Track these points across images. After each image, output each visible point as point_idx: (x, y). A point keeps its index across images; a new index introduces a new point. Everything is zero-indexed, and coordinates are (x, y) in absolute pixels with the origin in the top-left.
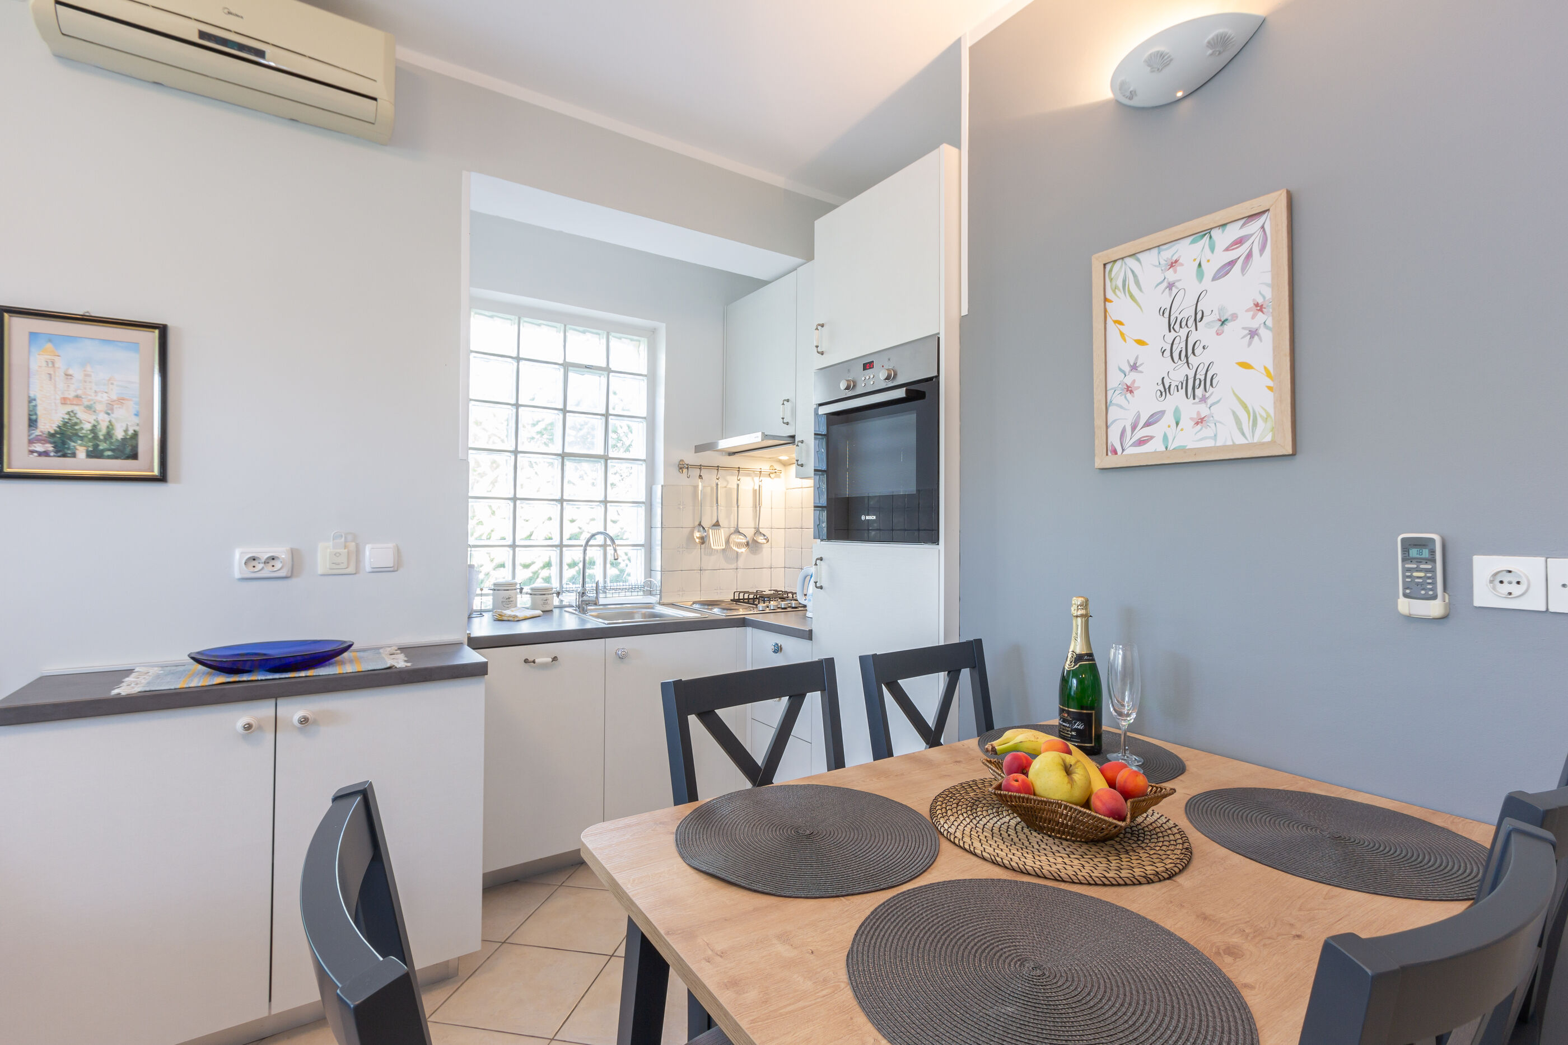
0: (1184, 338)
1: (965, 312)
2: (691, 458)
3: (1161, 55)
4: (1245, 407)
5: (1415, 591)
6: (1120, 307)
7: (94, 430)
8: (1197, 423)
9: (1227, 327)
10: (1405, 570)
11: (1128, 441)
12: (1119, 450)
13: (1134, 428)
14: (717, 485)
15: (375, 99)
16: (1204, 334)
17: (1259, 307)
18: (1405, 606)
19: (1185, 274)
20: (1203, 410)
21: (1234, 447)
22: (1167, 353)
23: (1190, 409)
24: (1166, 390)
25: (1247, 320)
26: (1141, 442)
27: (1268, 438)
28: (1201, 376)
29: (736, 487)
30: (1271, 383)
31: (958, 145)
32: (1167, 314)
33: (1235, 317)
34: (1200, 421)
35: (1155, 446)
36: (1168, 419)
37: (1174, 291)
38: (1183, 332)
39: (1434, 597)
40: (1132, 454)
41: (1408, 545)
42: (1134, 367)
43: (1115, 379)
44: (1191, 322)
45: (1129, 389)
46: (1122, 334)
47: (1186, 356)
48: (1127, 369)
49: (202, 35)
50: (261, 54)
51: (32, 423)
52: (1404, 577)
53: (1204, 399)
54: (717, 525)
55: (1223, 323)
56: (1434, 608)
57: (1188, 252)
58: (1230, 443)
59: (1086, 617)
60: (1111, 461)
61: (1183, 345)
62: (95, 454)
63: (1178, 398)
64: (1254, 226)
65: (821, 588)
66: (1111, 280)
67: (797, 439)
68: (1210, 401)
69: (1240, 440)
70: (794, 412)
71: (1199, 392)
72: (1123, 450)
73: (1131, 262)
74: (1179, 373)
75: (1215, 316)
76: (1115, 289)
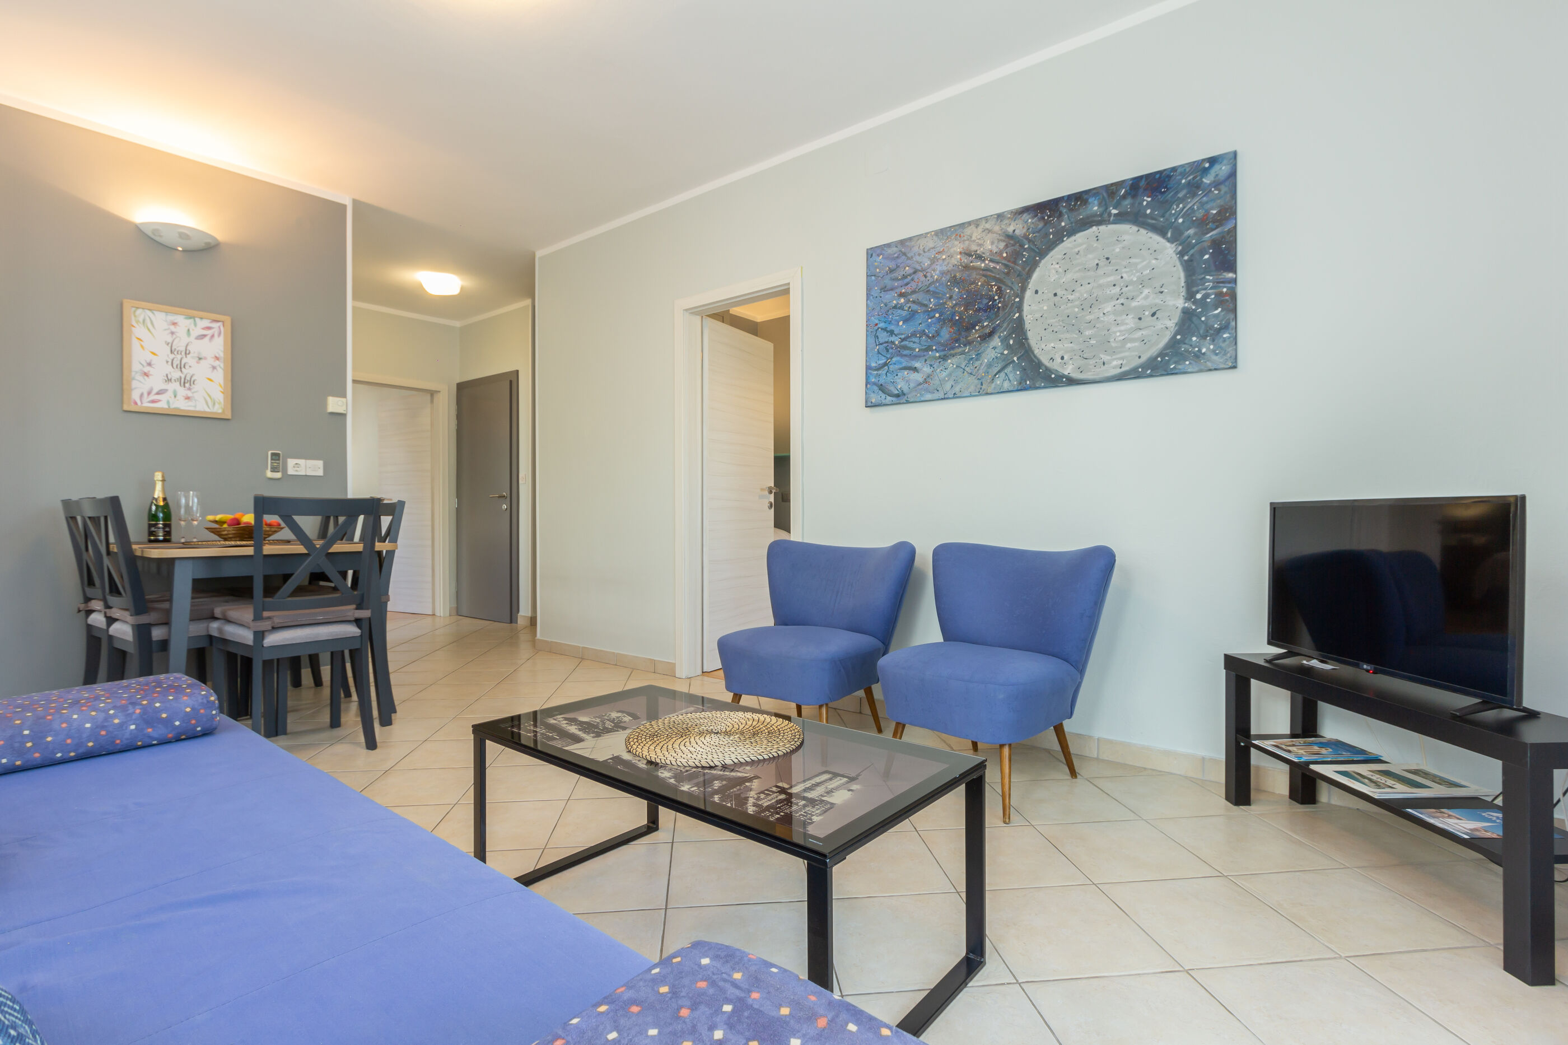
0: (179, 359)
3: (188, 236)
4: (210, 396)
5: (274, 470)
6: (139, 331)
8: (186, 399)
9: (202, 361)
10: (272, 463)
11: (146, 399)
12: (139, 403)
13: (149, 393)
16: (189, 360)
17: (217, 358)
18: (269, 474)
19: (181, 330)
20: (189, 394)
21: (205, 412)
22: (170, 363)
23: (182, 392)
24: (169, 380)
25: (211, 361)
26: (153, 402)
27: (220, 411)
28: (188, 378)
30: (222, 391)
32: (170, 345)
33: (205, 358)
34: (188, 398)
35: (162, 405)
36: (170, 393)
37: (174, 336)
38: (179, 357)
39: (278, 472)
40: (146, 405)
41: (273, 454)
42: (149, 364)
43: (136, 367)
44: (183, 353)
45: (146, 374)
46: (142, 346)
47: (181, 368)
48: (145, 364)
52: (271, 465)
53: (189, 389)
55: (200, 359)
56: (278, 475)
57: (183, 322)
58: (202, 410)
60: (133, 408)
61: (179, 362)
63: (176, 386)
64: (215, 325)
66: (135, 316)
68: (193, 391)
69: (207, 410)
71: (187, 385)
72: (142, 403)
73: (148, 312)
74: (176, 374)
75: (196, 355)
76: (138, 322)
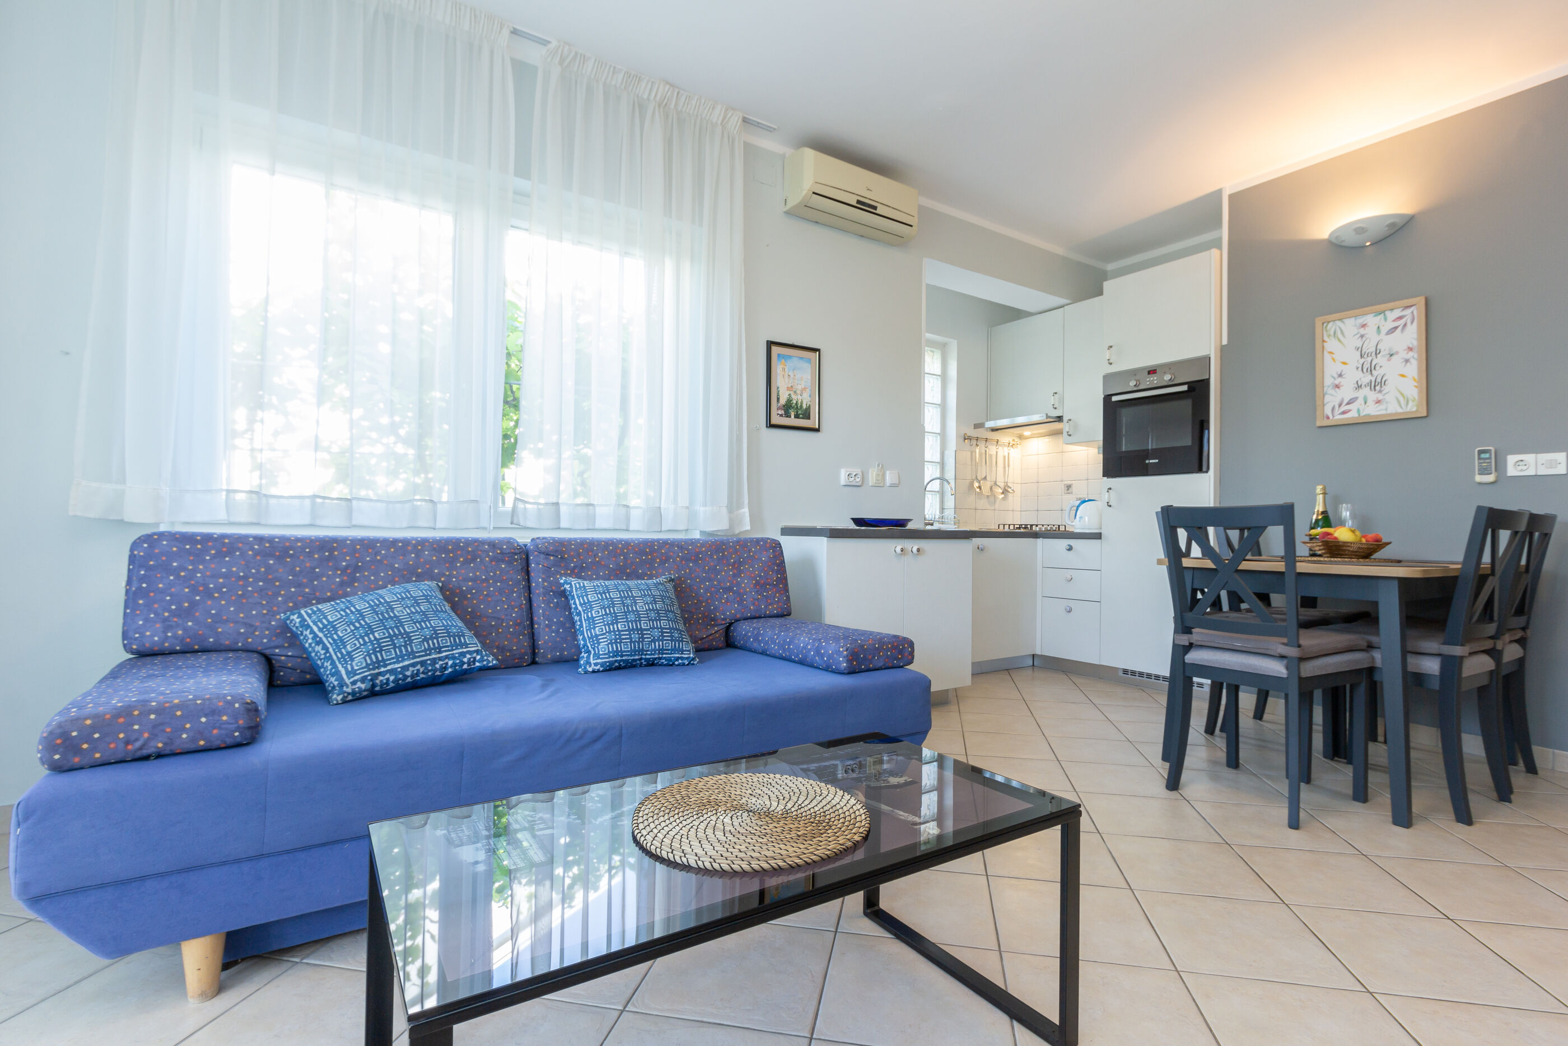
0: (1370, 362)
1: (1225, 342)
2: (972, 432)
3: (1363, 228)
4: (1402, 395)
5: (1483, 471)
6: (1331, 344)
7: (797, 404)
8: (1377, 403)
9: (1393, 357)
10: (1479, 463)
11: (1337, 411)
12: (1331, 417)
13: (1340, 405)
14: (986, 451)
15: (911, 226)
16: (1380, 360)
17: (1410, 349)
18: (1479, 478)
19: (1370, 331)
20: (1380, 397)
21: (1397, 414)
22: (1360, 369)
23: (1372, 396)
24: (1359, 387)
25: (1404, 355)
26: (1344, 413)
27: (1414, 409)
28: (1379, 380)
29: (995, 453)
30: (1416, 384)
31: (1220, 248)
32: (1360, 350)
33: (1397, 353)
34: (1378, 402)
35: (1353, 415)
36: (1361, 401)
37: (1364, 339)
38: (1369, 359)
39: (1491, 474)
40: (1338, 418)
41: (1480, 452)
42: (1340, 375)
43: (1328, 381)
44: (1374, 354)
45: (1337, 386)
46: (1333, 359)
47: (1371, 371)
48: (1336, 376)
49: (858, 202)
50: (875, 208)
51: (778, 399)
52: (1479, 466)
53: (1380, 391)
54: (985, 478)
55: (1391, 355)
56: (1491, 478)
57: (1372, 320)
58: (1394, 412)
59: (1325, 494)
60: (1326, 423)
61: (1369, 365)
62: (797, 416)
63: (1366, 391)
64: (1408, 312)
65: (1110, 506)
66: (1327, 331)
67: (1065, 419)
68: (1384, 392)
69: (1400, 410)
70: (1062, 401)
71: (1378, 388)
72: (1333, 417)
73: (1338, 323)
74: (1367, 378)
75: (1387, 352)
76: (1329, 336)
